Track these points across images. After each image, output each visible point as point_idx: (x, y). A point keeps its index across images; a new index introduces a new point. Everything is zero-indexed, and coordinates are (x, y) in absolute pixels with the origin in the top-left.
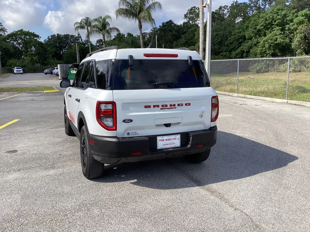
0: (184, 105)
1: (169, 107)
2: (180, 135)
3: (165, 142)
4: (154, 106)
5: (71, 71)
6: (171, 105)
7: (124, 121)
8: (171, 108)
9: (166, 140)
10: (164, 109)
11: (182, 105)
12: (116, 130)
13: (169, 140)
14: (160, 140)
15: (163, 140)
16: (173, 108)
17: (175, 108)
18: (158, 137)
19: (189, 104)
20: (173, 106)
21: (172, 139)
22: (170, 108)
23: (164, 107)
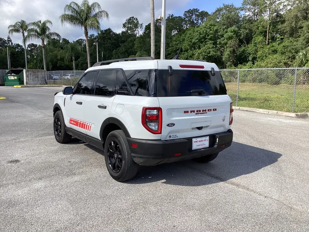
1: (202, 112)
2: (209, 137)
3: (198, 143)
4: (191, 112)
5: (9, 77)
6: (203, 111)
7: (168, 125)
8: (203, 113)
10: (198, 114)
11: (211, 110)
12: (161, 133)
13: (201, 141)
14: (194, 141)
15: (197, 142)
16: (204, 113)
17: (206, 113)
18: (193, 139)
21: (203, 141)
22: (202, 113)
23: (198, 112)
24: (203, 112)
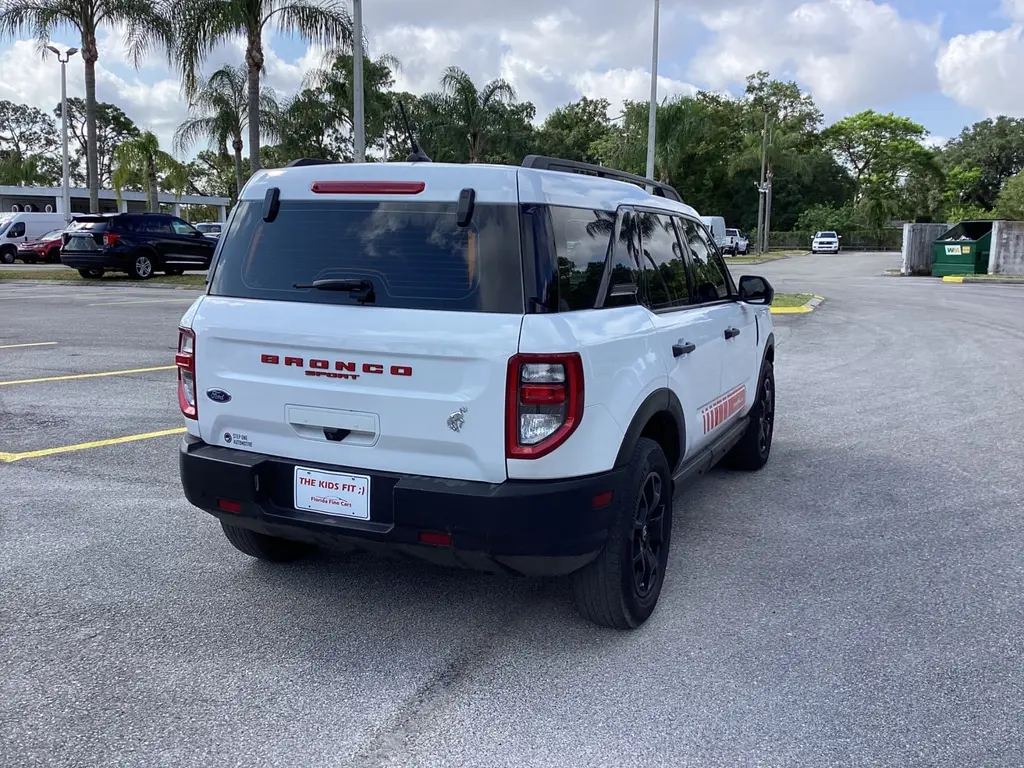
0: (387, 370)
1: (332, 369)
2: (369, 478)
6: (340, 366)
7: (211, 395)
8: (340, 376)
9: (321, 484)
10: (319, 374)
11: (379, 369)
12: (195, 417)
13: (329, 485)
14: (302, 479)
15: (311, 482)
16: (346, 376)
17: (354, 377)
18: (295, 467)
19: (408, 371)
20: (345, 370)
21: (340, 487)
22: (335, 375)
23: (318, 368)
24: (338, 372)
